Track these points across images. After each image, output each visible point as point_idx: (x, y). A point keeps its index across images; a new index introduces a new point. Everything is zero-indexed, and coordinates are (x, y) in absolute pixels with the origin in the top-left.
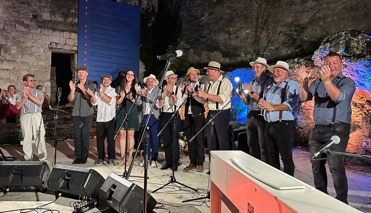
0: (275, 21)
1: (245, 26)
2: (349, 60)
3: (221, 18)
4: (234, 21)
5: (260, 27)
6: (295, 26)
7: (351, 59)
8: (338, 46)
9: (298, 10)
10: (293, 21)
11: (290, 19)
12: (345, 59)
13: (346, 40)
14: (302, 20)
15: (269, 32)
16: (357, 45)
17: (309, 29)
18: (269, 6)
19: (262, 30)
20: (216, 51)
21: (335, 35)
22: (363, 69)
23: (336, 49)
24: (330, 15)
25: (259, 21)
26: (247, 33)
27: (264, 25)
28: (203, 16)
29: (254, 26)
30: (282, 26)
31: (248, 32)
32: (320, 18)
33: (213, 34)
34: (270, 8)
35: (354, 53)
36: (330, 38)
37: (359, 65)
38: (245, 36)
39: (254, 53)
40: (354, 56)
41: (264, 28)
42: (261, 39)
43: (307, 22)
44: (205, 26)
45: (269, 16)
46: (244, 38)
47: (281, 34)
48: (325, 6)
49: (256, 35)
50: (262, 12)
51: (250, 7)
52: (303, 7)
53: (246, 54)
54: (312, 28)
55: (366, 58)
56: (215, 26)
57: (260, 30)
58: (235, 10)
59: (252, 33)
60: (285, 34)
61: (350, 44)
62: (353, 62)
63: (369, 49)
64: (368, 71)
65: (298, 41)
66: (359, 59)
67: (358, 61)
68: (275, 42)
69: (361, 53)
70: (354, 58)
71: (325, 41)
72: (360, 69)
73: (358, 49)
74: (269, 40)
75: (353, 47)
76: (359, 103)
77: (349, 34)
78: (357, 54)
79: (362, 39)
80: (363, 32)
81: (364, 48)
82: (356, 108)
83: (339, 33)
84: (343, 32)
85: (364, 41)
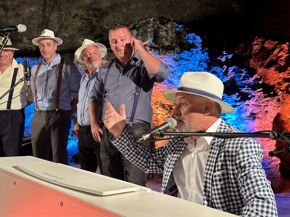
1: (29, 1)
2: (158, 53)
5: (49, 5)
6: (94, 9)
7: (159, 51)
8: (145, 35)
10: (92, 4)
12: (153, 50)
13: (154, 28)
14: (102, 4)
15: (61, 14)
16: (166, 35)
17: (110, 16)
19: (52, 10)
21: (142, 22)
22: (173, 64)
23: (143, 38)
26: (31, 11)
27: (54, 3)
29: (41, 3)
30: (78, 8)
31: (32, 9)
32: (123, 3)
35: (162, 44)
36: (137, 24)
37: (168, 59)
38: (29, 15)
40: (163, 47)
41: (55, 7)
42: (51, 22)
43: (107, 7)
46: (27, 17)
47: (77, 18)
49: (44, 15)
54: (114, 14)
55: (175, 50)
57: (49, 10)
59: (38, 12)
60: (81, 18)
61: (159, 34)
62: (162, 54)
63: (179, 40)
64: (177, 66)
65: (98, 29)
66: (168, 52)
67: (167, 54)
68: (69, 28)
69: (170, 44)
70: (163, 50)
71: (131, 27)
72: (169, 63)
73: (167, 40)
74: (61, 23)
75: (162, 37)
76: (167, 104)
77: (158, 21)
78: (166, 45)
79: (171, 28)
80: (172, 19)
81: (174, 38)
82: (164, 110)
83: (146, 19)
84: (152, 18)
85: (173, 31)
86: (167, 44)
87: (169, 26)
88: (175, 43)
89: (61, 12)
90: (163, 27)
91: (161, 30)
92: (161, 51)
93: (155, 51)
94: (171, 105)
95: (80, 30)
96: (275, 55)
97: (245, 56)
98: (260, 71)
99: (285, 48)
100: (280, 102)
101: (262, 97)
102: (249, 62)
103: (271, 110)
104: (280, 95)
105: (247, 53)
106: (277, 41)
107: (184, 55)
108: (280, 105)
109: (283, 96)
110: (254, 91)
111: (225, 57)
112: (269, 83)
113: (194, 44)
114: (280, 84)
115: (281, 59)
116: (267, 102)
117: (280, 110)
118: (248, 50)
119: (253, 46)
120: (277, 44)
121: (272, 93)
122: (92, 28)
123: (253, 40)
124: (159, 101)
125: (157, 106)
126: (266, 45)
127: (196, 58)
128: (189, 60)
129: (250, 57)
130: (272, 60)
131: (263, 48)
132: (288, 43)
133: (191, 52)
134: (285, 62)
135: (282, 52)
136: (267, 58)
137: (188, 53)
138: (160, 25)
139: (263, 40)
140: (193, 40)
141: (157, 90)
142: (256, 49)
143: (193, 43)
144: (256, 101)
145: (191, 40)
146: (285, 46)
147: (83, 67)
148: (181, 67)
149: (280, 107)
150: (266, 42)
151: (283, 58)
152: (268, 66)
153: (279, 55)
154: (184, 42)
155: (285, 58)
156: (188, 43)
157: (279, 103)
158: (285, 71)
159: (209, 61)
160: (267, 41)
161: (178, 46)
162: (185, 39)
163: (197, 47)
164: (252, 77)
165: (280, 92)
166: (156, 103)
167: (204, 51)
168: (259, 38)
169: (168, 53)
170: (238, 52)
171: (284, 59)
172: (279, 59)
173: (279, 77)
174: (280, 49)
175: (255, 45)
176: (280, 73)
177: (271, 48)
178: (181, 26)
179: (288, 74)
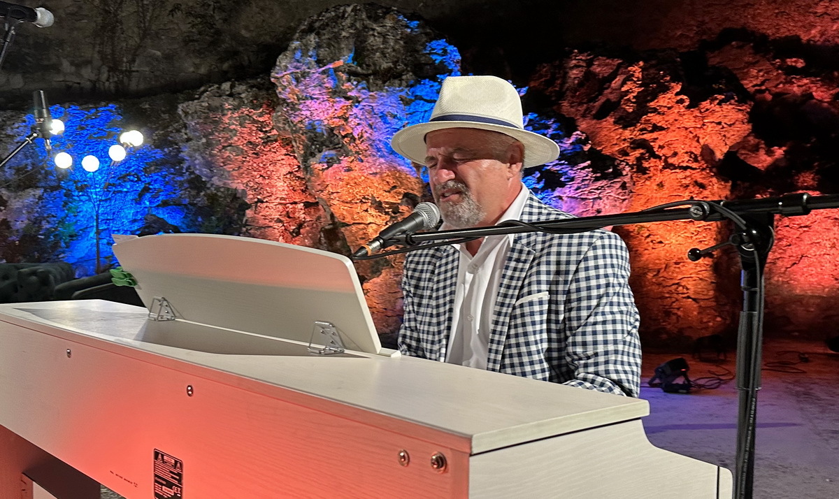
2: (365, 86)
7: (368, 82)
8: (336, 45)
12: (355, 80)
13: (356, 29)
15: (143, 4)
16: (383, 44)
17: (254, 8)
21: (328, 15)
22: (398, 111)
23: (332, 53)
35: (375, 65)
36: (317, 20)
37: (389, 100)
38: (71, 9)
39: (103, 64)
40: (375, 73)
42: (122, 23)
46: (67, 14)
47: (179, 13)
49: (104, 9)
53: (78, 66)
54: (261, 4)
55: (403, 80)
60: (189, 14)
61: (366, 41)
62: (374, 89)
63: (410, 56)
64: (407, 114)
65: (227, 39)
66: (387, 83)
67: (386, 87)
68: (163, 37)
69: (392, 66)
70: (376, 79)
71: (303, 27)
72: (390, 110)
73: (386, 57)
74: (145, 27)
75: (373, 49)
76: (386, 200)
77: (365, 13)
78: (382, 68)
79: (393, 28)
80: (395, 9)
81: (400, 52)
82: (380, 214)
83: (336, 8)
84: (349, 6)
85: (398, 34)
86: (385, 65)
87: (389, 23)
88: (402, 62)
90: (375, 26)
91: (371, 33)
92: (371, 81)
93: (359, 82)
94: (395, 203)
95: (187, 41)
96: (616, 89)
97: (551, 92)
98: (583, 126)
99: (637, 74)
100: (627, 189)
101: (590, 180)
102: (560, 106)
103: (607, 207)
104: (627, 175)
105: (556, 87)
106: (619, 58)
107: (422, 90)
108: (626, 197)
109: (631, 177)
110: (573, 167)
112: (602, 150)
113: (445, 64)
114: (624, 153)
115: (628, 97)
116: (600, 191)
117: (626, 207)
118: (558, 79)
119: (567, 70)
120: (619, 66)
121: (611, 170)
122: (213, 37)
123: (568, 56)
124: (370, 195)
125: (365, 206)
126: (596, 69)
129: (561, 95)
130: (608, 100)
131: (589, 76)
132: (641, 63)
133: (437, 83)
134: (635, 105)
135: (629, 83)
136: (597, 97)
137: (432, 86)
138: (368, 22)
139: (589, 58)
140: (443, 56)
141: (365, 170)
142: (575, 78)
143: (442, 62)
144: (576, 190)
145: (439, 54)
146: (636, 70)
148: (417, 117)
149: (627, 201)
150: (595, 61)
151: (631, 96)
152: (601, 115)
153: (624, 89)
154: (423, 60)
155: (635, 95)
156: (431, 62)
157: (625, 193)
158: (635, 125)
160: (598, 59)
161: (409, 69)
162: (425, 52)
163: (450, 72)
164: (569, 136)
165: (628, 169)
166: (363, 200)
168: (581, 52)
169: (388, 86)
170: (537, 85)
171: (634, 97)
172: (622, 97)
173: (623, 138)
174: (625, 76)
175: (572, 68)
176: (625, 128)
177: (606, 75)
178: (416, 23)
179: (641, 130)
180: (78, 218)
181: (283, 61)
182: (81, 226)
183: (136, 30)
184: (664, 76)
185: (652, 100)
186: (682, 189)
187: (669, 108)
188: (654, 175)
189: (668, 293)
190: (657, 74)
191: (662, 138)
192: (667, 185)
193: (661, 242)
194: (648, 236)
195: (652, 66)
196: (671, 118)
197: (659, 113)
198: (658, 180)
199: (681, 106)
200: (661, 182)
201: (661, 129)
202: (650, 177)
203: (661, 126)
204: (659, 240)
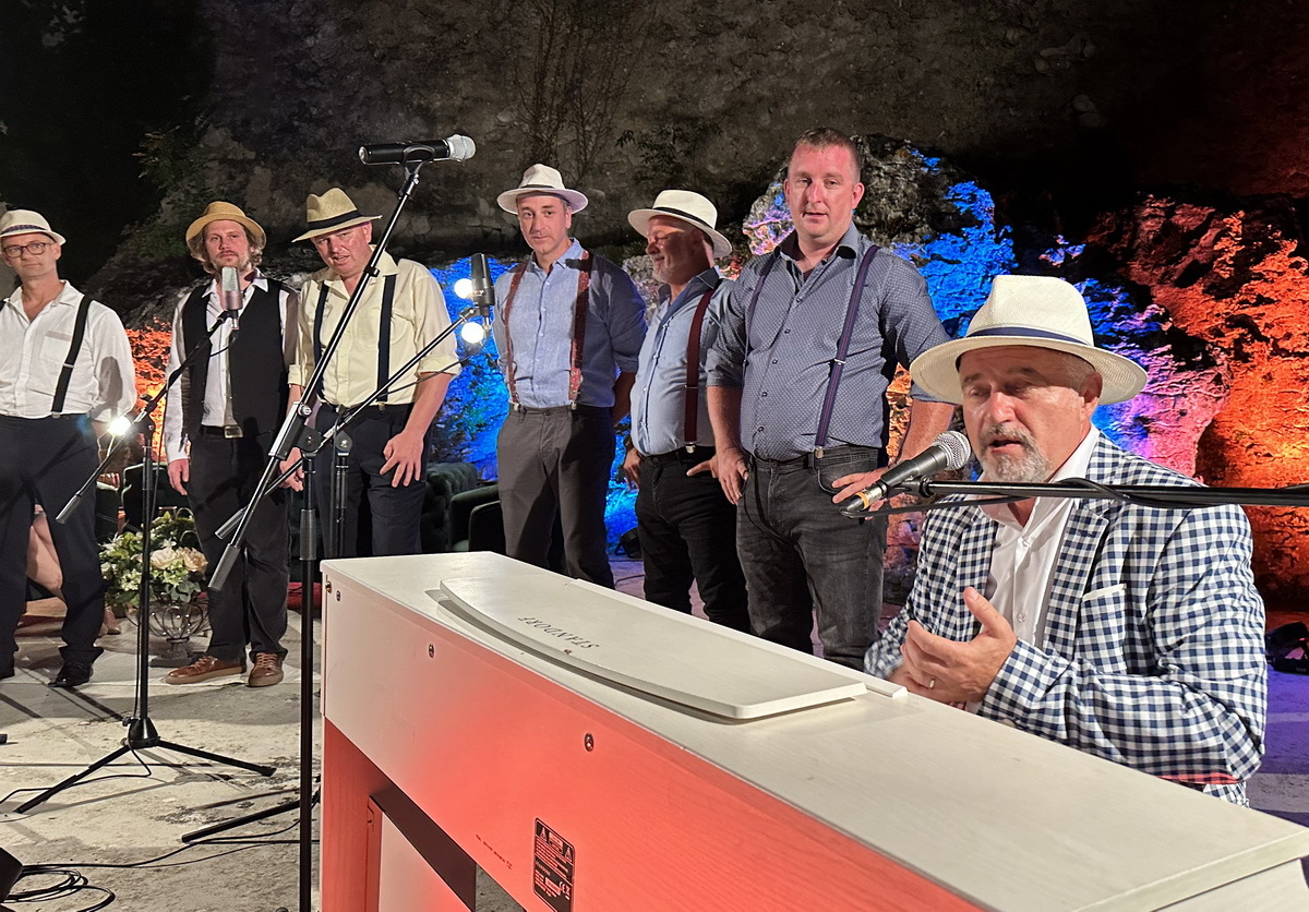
0: (608, 91)
1: (493, 94)
3: (393, 52)
4: (447, 69)
5: (551, 107)
6: (679, 119)
9: (687, 60)
10: (671, 101)
11: (659, 91)
14: (701, 102)
15: (584, 131)
16: (891, 187)
17: (726, 137)
18: (586, 32)
19: (560, 121)
20: (372, 184)
24: (793, 95)
25: (549, 81)
26: (499, 124)
27: (565, 101)
28: (312, 34)
29: (529, 100)
30: (632, 115)
31: (504, 119)
32: (760, 100)
33: (360, 114)
34: (589, 40)
38: (493, 135)
41: (566, 112)
42: (556, 155)
43: (716, 111)
44: (325, 75)
45: (582, 68)
46: (488, 142)
47: (630, 143)
48: (777, 57)
49: (535, 137)
50: (557, 50)
51: (510, 22)
52: (705, 52)
54: (735, 132)
55: (917, 234)
56: (368, 79)
57: (551, 120)
58: (450, 27)
59: (520, 127)
60: (642, 144)
63: (927, 203)
66: (895, 238)
67: (893, 243)
68: (608, 173)
69: (903, 216)
70: (880, 233)
73: (894, 203)
74: (585, 159)
75: (877, 194)
77: (868, 148)
78: (889, 218)
79: (904, 166)
80: (909, 141)
81: (912, 198)
85: (911, 175)
86: (892, 215)
87: (899, 160)
88: (916, 211)
89: (583, 126)
90: (880, 164)
91: (876, 172)
94: (901, 394)
96: (1205, 247)
97: (1116, 250)
98: (1159, 296)
99: (1235, 228)
100: (1222, 384)
101: (1171, 370)
102: (1128, 269)
103: (1194, 408)
105: (1123, 242)
106: (1211, 205)
107: (942, 248)
108: (1221, 395)
109: (1229, 368)
110: (1148, 352)
111: (1063, 254)
112: (1186, 328)
113: (973, 213)
114: (1218, 333)
115: (1223, 258)
116: (1184, 385)
117: (1221, 409)
118: (1126, 233)
119: (1139, 221)
120: (1211, 216)
121: (1200, 358)
122: (671, 174)
123: (1141, 202)
126: (1179, 219)
127: (977, 256)
128: (958, 262)
129: (1130, 254)
130: (1195, 262)
131: (1169, 229)
132: (1242, 214)
133: (962, 239)
134: (1233, 269)
135: (1224, 239)
136: (1180, 257)
137: (955, 242)
139: (1169, 205)
140: (970, 203)
142: (1150, 231)
143: (968, 211)
145: (965, 201)
146: (1235, 222)
147: (647, 284)
148: (934, 283)
149: (1222, 399)
150: (1178, 209)
151: (1227, 257)
152: (1185, 281)
153: (1216, 248)
154: (943, 208)
155: (1232, 255)
156: (954, 211)
157: (1219, 389)
158: (1232, 296)
159: (1016, 265)
160: (1183, 207)
161: (924, 220)
162: (946, 198)
163: (980, 224)
164: (1142, 311)
165: (1223, 356)
167: (1001, 234)
168: (1157, 198)
169: (896, 242)
170: (1098, 239)
171: (1231, 258)
172: (1214, 258)
173: (1215, 313)
174: (1219, 230)
175: (1146, 219)
176: (1218, 299)
177: (1192, 228)
178: (935, 160)
179: (1241, 303)
180: (489, 403)
181: (759, 207)
182: (492, 412)
183: (574, 163)
184: (1273, 230)
185: (1256, 263)
186: (1297, 383)
187: (1280, 274)
188: (1259, 363)
189: (1278, 525)
190: (1263, 228)
191: (1269, 313)
192: (1276, 377)
193: (1269, 455)
194: (1251, 446)
195: (1256, 218)
196: (1283, 287)
197: (1266, 280)
198: (1265, 370)
199: (1297, 271)
200: (1269, 374)
201: (1269, 301)
202: (1254, 367)
203: (1268, 298)
204: (1266, 452)
